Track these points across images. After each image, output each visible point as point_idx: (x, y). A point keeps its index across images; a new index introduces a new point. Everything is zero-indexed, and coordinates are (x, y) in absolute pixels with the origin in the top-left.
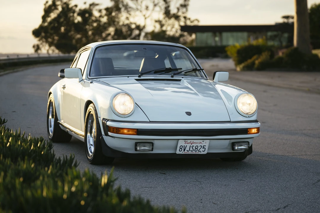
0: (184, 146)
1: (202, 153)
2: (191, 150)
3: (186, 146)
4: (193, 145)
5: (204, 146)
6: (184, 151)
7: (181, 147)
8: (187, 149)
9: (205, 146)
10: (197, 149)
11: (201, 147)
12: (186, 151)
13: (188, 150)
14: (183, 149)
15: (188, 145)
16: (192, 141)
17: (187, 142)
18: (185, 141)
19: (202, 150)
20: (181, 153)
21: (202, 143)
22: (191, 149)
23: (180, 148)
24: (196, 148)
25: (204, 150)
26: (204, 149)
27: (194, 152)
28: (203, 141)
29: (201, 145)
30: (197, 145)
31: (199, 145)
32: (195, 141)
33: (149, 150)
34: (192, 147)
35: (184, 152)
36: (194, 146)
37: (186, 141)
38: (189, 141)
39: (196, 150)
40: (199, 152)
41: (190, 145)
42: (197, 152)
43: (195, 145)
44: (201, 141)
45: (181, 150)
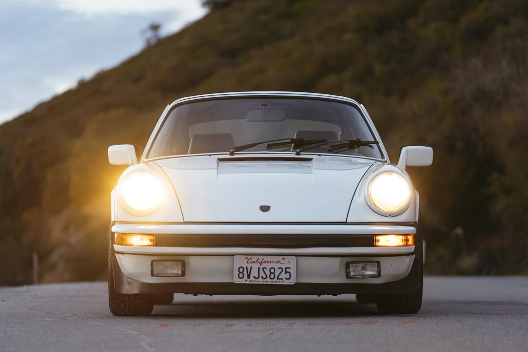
0: (247, 267)
1: (286, 282)
2: (262, 277)
3: (251, 268)
4: (264, 265)
5: (286, 268)
6: (249, 276)
7: (241, 270)
8: (254, 273)
9: (290, 268)
10: (273, 273)
11: (280, 270)
12: (252, 278)
13: (257, 276)
14: (245, 273)
15: (255, 267)
16: (261, 258)
17: (252, 261)
18: (247, 258)
19: (284, 276)
20: (243, 281)
21: (282, 261)
22: (262, 274)
23: (240, 272)
24: (271, 273)
25: (287, 276)
26: (288, 274)
27: (269, 281)
28: (283, 259)
29: (279, 265)
30: (272, 265)
31: (276, 266)
32: (266, 258)
33: (177, 276)
34: (263, 269)
35: (248, 280)
36: (266, 269)
37: (249, 257)
38: (254, 258)
39: (272, 276)
40: (279, 280)
41: (258, 265)
42: (276, 279)
43: (269, 266)
44: (280, 258)
45: (241, 275)
